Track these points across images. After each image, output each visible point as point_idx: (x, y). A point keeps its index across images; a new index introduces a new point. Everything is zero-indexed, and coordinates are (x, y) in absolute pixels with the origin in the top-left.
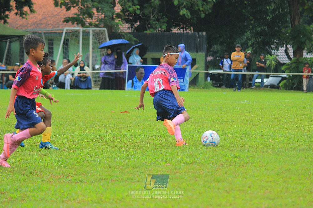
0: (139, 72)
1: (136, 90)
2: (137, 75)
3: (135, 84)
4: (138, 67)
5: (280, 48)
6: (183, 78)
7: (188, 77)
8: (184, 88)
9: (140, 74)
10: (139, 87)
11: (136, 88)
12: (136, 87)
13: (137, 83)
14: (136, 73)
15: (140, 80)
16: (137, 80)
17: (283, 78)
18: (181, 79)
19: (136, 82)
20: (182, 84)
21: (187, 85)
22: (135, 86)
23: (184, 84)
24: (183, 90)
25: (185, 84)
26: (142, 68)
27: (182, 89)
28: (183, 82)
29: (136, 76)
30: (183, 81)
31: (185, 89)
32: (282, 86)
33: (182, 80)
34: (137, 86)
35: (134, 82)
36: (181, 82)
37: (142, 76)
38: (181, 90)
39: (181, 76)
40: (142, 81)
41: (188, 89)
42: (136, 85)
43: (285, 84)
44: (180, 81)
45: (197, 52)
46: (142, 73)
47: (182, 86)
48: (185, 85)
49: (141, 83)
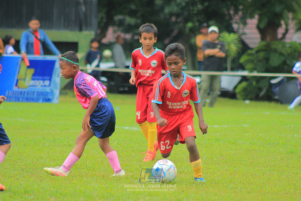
5: (249, 21)
6: (48, 78)
7: (58, 76)
17: (244, 78)
18: (46, 80)
20: (48, 89)
21: (57, 92)
23: (51, 89)
24: (48, 100)
25: (53, 88)
27: (48, 98)
30: (50, 85)
31: (53, 98)
32: (240, 92)
33: (47, 83)
38: (45, 101)
41: (58, 98)
43: (245, 90)
44: (43, 85)
45: (81, 30)
48: (52, 92)
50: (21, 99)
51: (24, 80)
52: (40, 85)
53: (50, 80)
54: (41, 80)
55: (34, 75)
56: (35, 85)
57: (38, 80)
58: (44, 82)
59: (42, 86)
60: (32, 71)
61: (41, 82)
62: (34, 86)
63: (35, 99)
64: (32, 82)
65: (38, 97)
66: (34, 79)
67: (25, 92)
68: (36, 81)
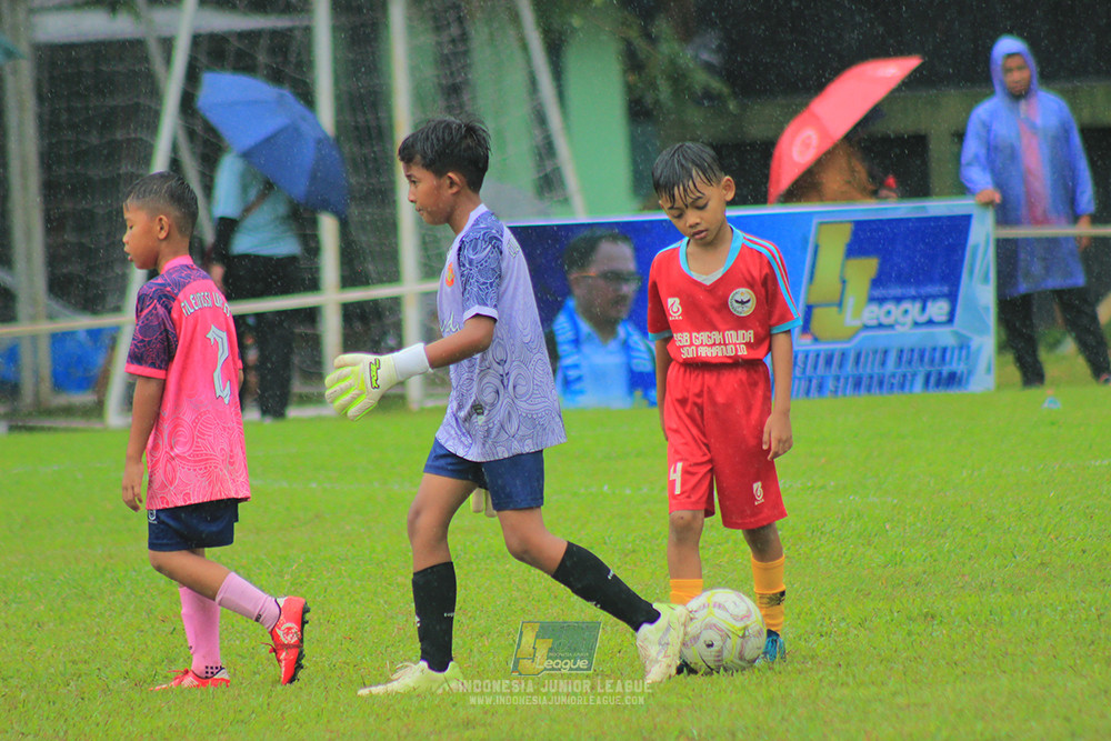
0: (593, 271)
1: (583, 400)
2: (577, 291)
3: (568, 361)
4: (586, 233)
6: (946, 289)
8: (958, 367)
9: (601, 282)
10: (600, 376)
11: (581, 392)
12: (579, 379)
13: (587, 349)
14: (574, 275)
15: (606, 326)
16: (585, 327)
19: (576, 342)
20: (945, 336)
21: (986, 343)
22: (573, 374)
23: (957, 334)
24: (952, 380)
25: (964, 332)
26: (614, 238)
27: (946, 370)
28: (951, 320)
29: (572, 303)
31: (970, 373)
33: (938, 309)
34: (584, 371)
35: (564, 348)
36: (930, 322)
37: (619, 300)
38: (938, 384)
39: (932, 281)
40: (621, 331)
41: (989, 370)
42: (576, 366)
44: (923, 319)
46: (617, 277)
47: (944, 350)
48: (964, 345)
49: (613, 345)
50: (830, 384)
51: (840, 304)
52: (909, 320)
53: (952, 297)
54: (914, 298)
55: (877, 282)
56: (886, 321)
57: (899, 300)
58: (924, 309)
59: (916, 324)
60: (869, 266)
61: (914, 308)
62: (881, 326)
63: (893, 376)
64: (873, 313)
65: (904, 369)
66: (881, 300)
67: (844, 355)
68: (890, 306)
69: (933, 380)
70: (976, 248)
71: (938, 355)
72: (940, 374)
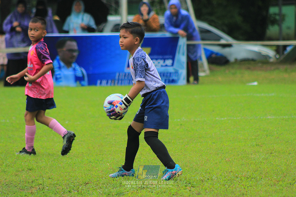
0: (64, 49)
2: (60, 54)
3: (57, 73)
4: (63, 39)
8: (175, 78)
9: (67, 52)
12: (60, 78)
13: (63, 70)
14: (59, 50)
16: (63, 64)
19: (60, 68)
22: (58, 77)
28: (173, 64)
29: (58, 58)
35: (56, 70)
36: (166, 66)
37: (73, 57)
39: (166, 55)
40: (73, 65)
42: (59, 74)
46: (72, 51)
47: (170, 73)
49: (71, 69)
69: (167, 81)
70: (180, 46)
71: (168, 75)
72: (169, 80)
